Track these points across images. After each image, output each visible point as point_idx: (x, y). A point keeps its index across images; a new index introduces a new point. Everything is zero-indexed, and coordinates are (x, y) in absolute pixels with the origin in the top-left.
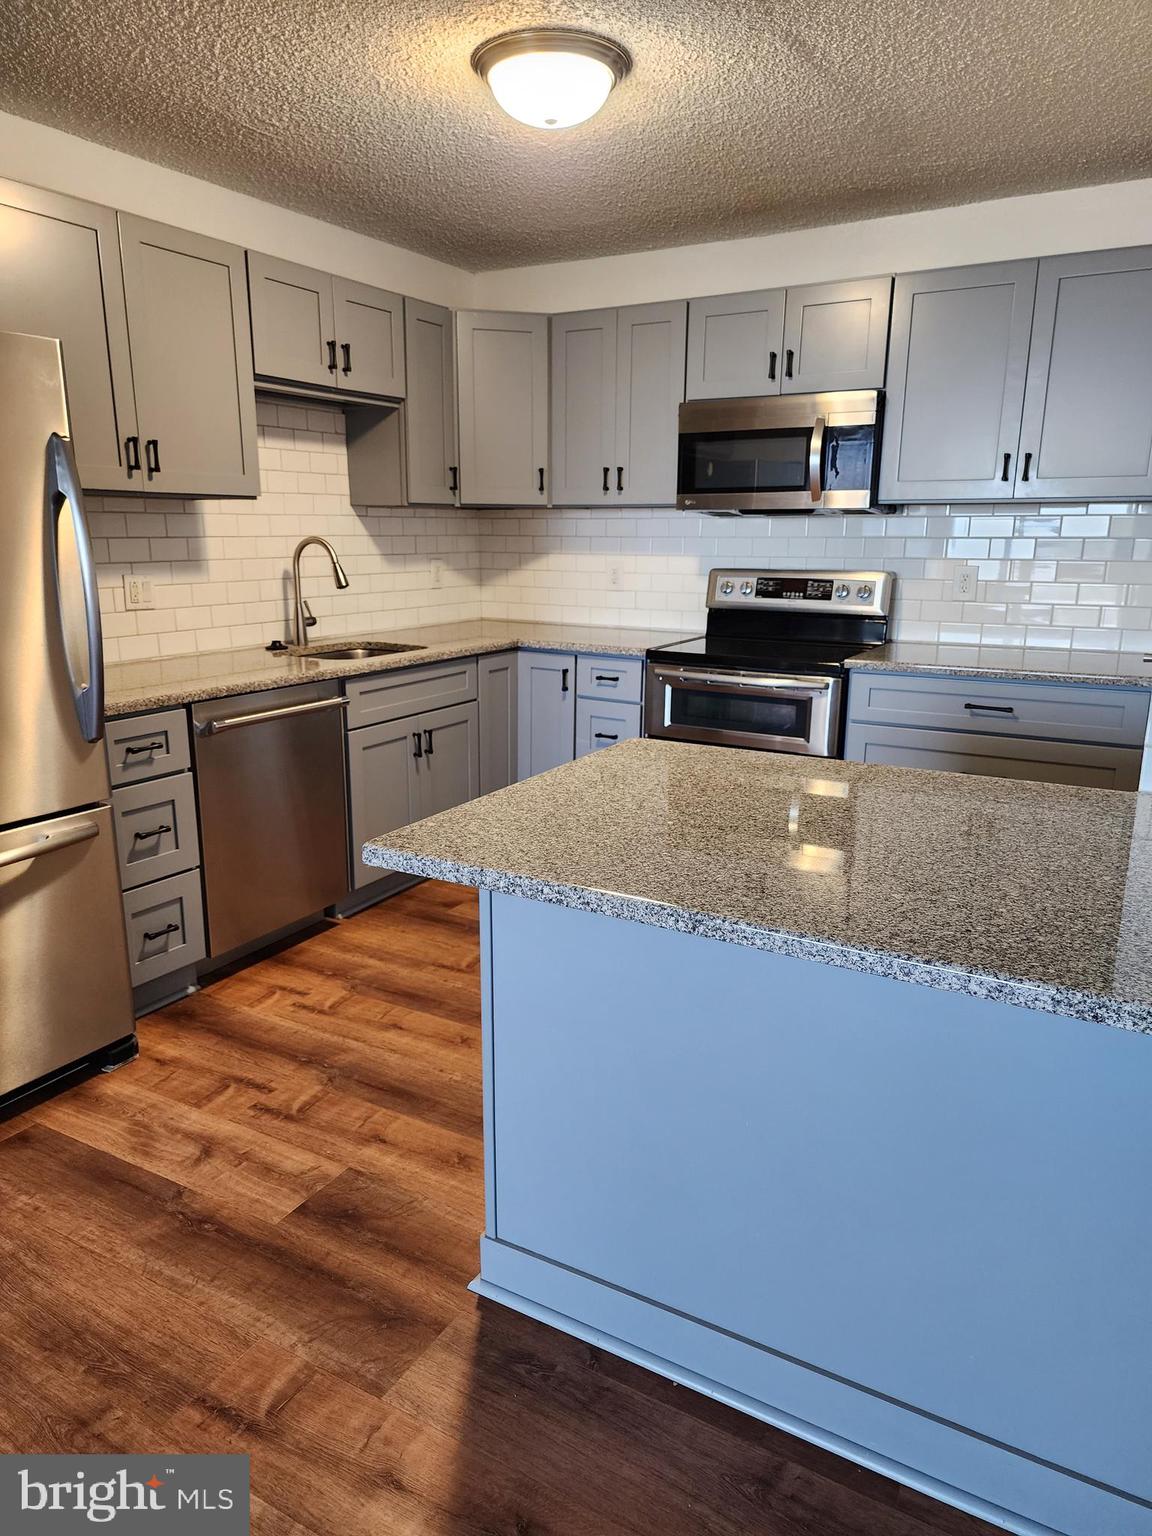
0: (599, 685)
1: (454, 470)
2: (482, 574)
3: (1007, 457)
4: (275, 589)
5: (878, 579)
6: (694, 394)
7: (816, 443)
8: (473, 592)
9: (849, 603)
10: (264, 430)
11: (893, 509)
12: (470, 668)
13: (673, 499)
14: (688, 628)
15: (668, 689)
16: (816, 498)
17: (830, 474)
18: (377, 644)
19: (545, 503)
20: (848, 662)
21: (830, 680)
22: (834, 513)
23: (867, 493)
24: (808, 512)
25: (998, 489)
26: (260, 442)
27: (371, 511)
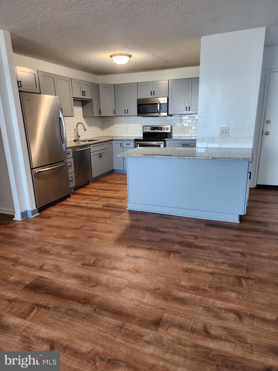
0: (127, 145)
1: (100, 111)
2: (103, 128)
3: (186, 107)
4: (73, 131)
5: (169, 127)
6: (139, 98)
7: (159, 105)
8: (101, 131)
9: (165, 131)
10: (75, 105)
11: (171, 115)
12: (106, 143)
13: (137, 115)
14: (140, 136)
15: (138, 145)
16: (159, 114)
17: (161, 110)
18: (90, 140)
19: (115, 116)
20: (165, 139)
21: (163, 142)
22: (162, 116)
23: (167, 113)
24: (158, 116)
25: (185, 112)
26: (74, 107)
27: (86, 118)
